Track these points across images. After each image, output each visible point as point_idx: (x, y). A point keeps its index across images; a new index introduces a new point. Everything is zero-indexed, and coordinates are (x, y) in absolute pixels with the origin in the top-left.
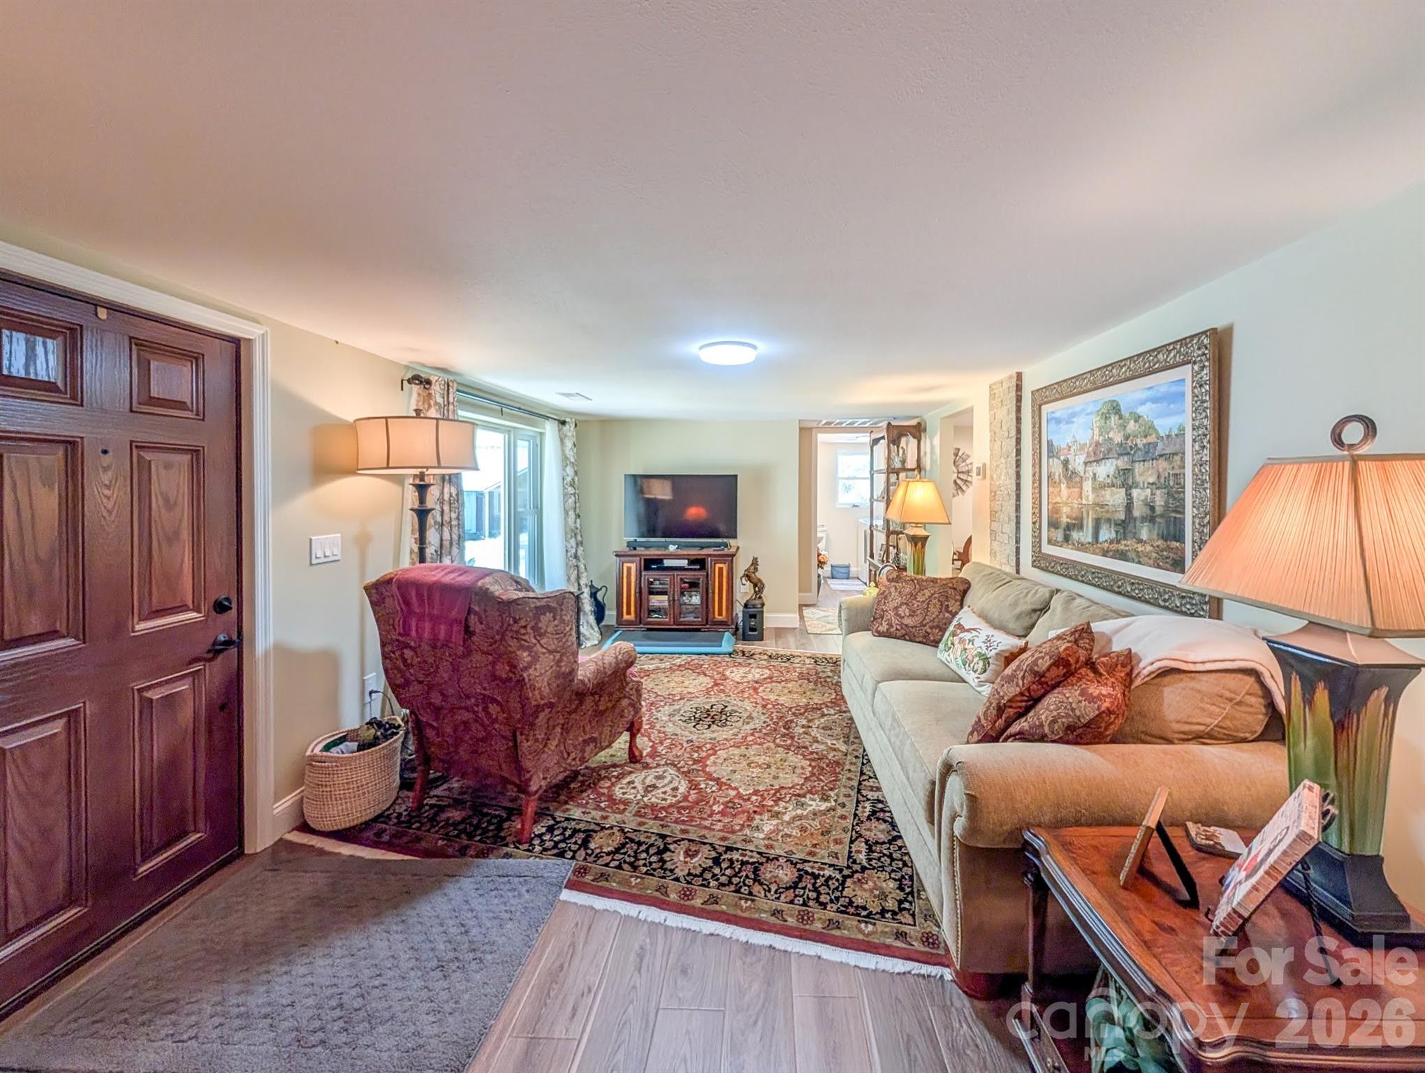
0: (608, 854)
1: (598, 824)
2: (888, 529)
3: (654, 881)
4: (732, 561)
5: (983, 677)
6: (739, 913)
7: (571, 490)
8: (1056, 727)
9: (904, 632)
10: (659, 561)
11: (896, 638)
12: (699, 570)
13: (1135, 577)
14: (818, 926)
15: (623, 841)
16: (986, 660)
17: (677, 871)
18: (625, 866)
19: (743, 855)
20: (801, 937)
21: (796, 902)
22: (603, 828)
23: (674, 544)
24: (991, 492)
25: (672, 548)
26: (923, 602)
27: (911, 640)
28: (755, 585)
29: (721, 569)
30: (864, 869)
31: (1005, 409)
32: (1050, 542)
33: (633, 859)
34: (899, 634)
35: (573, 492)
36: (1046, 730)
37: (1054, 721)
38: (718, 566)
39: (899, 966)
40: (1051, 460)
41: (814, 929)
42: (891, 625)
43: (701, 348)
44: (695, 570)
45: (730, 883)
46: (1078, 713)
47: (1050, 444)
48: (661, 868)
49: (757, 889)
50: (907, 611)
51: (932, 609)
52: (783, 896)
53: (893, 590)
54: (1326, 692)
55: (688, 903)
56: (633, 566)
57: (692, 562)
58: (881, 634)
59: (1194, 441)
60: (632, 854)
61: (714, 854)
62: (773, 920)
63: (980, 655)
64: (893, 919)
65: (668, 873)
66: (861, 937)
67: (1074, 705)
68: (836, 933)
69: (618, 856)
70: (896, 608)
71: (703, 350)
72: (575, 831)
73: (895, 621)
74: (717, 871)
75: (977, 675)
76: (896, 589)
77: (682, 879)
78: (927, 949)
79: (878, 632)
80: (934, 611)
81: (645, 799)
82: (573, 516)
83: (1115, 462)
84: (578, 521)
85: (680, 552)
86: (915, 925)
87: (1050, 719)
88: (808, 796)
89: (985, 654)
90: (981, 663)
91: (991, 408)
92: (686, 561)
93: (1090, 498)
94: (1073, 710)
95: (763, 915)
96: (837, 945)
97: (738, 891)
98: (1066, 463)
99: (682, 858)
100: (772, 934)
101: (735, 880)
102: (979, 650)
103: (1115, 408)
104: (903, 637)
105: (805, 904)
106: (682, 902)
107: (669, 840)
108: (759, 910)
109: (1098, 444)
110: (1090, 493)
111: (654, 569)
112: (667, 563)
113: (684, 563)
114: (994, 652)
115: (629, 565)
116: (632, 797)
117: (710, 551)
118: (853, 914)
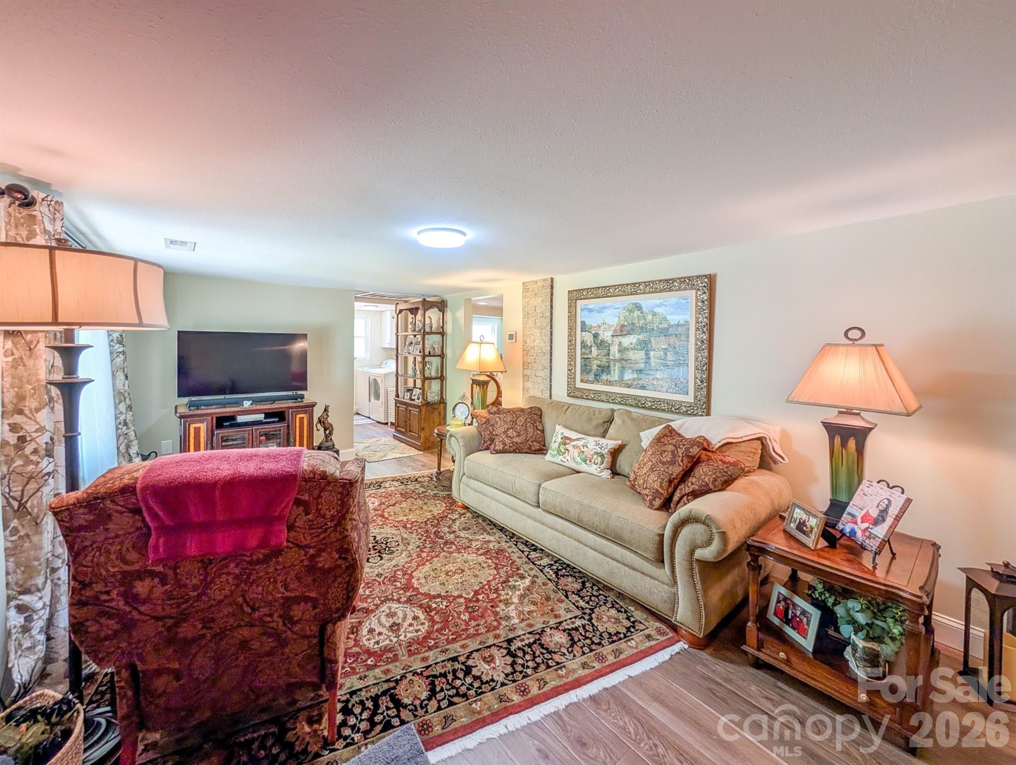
0: (429, 699)
1: (387, 681)
2: (424, 376)
3: (489, 697)
4: (313, 410)
5: (602, 467)
6: (565, 680)
7: (118, 348)
8: (717, 483)
9: (515, 447)
10: (232, 418)
11: (510, 452)
12: (278, 422)
13: (653, 398)
14: (611, 659)
15: (428, 681)
16: (602, 456)
17: (495, 678)
18: (456, 700)
19: (522, 640)
20: (612, 671)
21: (586, 652)
22: (397, 681)
23: (248, 399)
24: (524, 351)
25: (247, 404)
26: (522, 425)
27: (519, 453)
28: (325, 429)
29: (302, 419)
30: (592, 610)
31: (539, 300)
32: (582, 381)
33: (454, 691)
34: (512, 449)
35: (121, 350)
36: (711, 486)
37: (715, 480)
38: (299, 416)
39: (664, 656)
40: (584, 333)
41: (611, 662)
42: (504, 444)
43: (419, 233)
44: (274, 422)
45: (538, 664)
46: (729, 473)
47: (583, 323)
48: (482, 683)
49: (557, 657)
50: (514, 433)
51: (529, 430)
52: (575, 652)
53: (497, 420)
54: (854, 441)
55: (529, 696)
56: (203, 427)
57: (268, 415)
58: (498, 452)
59: (697, 329)
60: (448, 687)
61: (505, 652)
62: (587, 671)
63: (596, 453)
64: (637, 630)
65: (493, 684)
66: (635, 651)
67: (725, 470)
68: (622, 656)
69: (440, 696)
70: (505, 432)
71: (422, 235)
72: (375, 699)
73: (507, 441)
74: (520, 661)
75: (598, 466)
76: (500, 419)
77: (506, 682)
78: (666, 637)
79: (494, 450)
80: (531, 430)
81: (402, 638)
82: (123, 377)
83: (637, 336)
84: (127, 382)
85: (255, 407)
86: (648, 628)
87: (712, 480)
88: (511, 579)
89: (601, 453)
90: (599, 459)
91: (524, 297)
92: (263, 416)
93: (617, 356)
94: (726, 472)
95: (580, 672)
96: (631, 664)
97: (548, 667)
98: (596, 336)
99: (487, 667)
100: (596, 681)
101: (538, 660)
102: (595, 450)
103: (638, 307)
104: (514, 452)
105: (591, 651)
106: (525, 698)
107: (462, 659)
108: (574, 671)
109: (623, 326)
110: (617, 352)
111: (227, 427)
112: (241, 419)
113: (261, 417)
114: (606, 450)
115: (197, 425)
116: (387, 642)
117: (291, 404)
118: (618, 640)
